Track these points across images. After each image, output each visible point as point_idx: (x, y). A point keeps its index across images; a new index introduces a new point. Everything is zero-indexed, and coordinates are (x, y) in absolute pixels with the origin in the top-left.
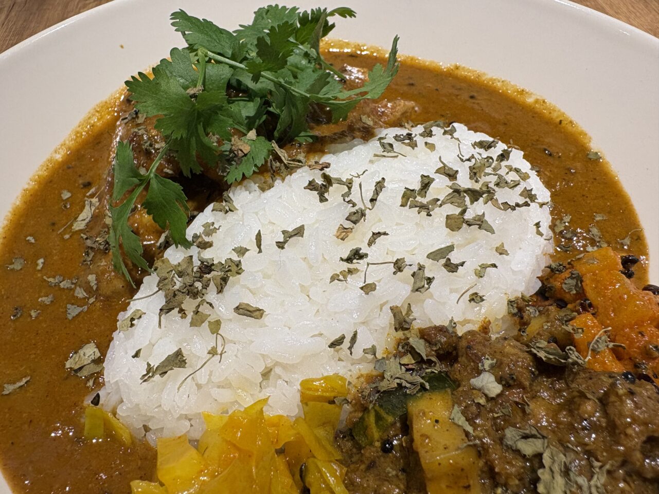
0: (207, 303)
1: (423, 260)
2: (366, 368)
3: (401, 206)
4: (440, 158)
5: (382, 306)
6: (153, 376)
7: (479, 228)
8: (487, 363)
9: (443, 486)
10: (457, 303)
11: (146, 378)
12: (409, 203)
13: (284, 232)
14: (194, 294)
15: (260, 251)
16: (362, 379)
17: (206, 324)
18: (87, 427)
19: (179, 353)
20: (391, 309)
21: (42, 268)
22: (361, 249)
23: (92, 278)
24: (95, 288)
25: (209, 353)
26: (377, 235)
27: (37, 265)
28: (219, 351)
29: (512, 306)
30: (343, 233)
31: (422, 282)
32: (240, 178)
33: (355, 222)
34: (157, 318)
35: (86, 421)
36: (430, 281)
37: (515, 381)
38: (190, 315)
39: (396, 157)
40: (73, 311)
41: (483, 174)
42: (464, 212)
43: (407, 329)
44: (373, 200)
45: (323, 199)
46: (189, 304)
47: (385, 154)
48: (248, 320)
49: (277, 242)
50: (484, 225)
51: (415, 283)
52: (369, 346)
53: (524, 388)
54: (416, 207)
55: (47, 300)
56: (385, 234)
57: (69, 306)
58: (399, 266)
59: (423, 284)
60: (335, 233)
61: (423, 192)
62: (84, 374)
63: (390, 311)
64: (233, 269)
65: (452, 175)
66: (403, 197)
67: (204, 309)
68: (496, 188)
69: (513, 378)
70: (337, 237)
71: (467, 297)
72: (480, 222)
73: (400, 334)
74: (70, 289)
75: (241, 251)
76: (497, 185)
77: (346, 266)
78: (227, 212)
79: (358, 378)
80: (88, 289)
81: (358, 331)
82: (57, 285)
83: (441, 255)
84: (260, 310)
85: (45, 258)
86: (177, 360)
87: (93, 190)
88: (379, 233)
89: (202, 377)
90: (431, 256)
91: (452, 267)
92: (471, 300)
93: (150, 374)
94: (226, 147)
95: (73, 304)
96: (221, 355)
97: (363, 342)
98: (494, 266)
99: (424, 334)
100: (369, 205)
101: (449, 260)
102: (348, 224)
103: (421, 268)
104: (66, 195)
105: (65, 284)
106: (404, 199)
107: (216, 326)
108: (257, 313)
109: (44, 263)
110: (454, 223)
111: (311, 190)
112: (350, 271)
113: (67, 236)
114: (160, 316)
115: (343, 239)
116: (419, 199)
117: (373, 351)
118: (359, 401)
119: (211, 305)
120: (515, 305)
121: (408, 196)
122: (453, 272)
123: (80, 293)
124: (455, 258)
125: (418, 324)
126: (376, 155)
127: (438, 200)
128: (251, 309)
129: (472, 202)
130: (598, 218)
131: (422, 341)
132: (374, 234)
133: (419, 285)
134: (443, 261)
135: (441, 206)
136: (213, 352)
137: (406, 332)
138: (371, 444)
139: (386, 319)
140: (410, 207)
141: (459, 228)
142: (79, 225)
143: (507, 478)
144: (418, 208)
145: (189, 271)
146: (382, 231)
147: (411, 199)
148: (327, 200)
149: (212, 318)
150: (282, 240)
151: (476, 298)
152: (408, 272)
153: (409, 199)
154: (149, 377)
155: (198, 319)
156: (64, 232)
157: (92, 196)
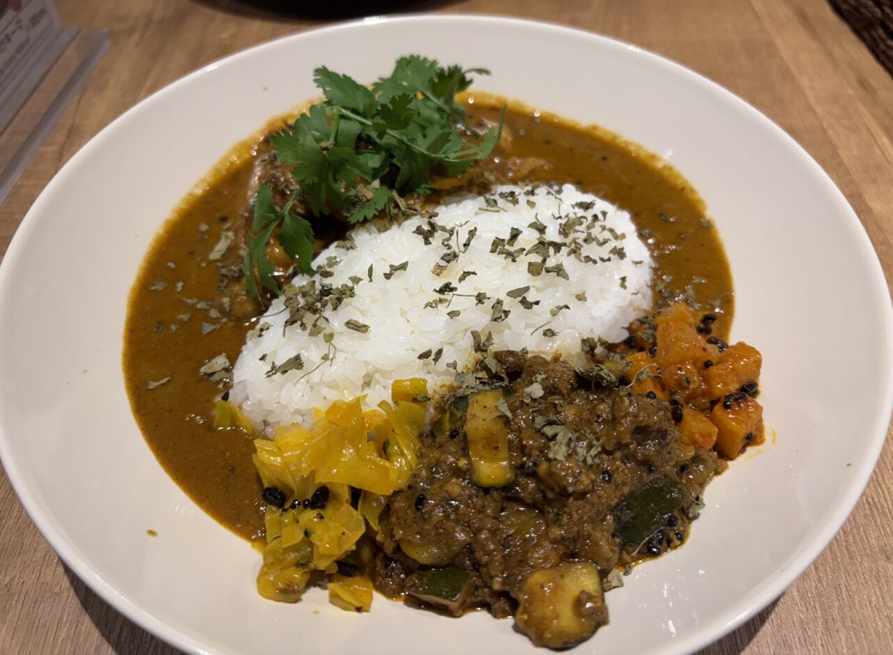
0: (324, 318)
1: (502, 296)
2: (449, 380)
3: (491, 252)
4: (537, 214)
5: (466, 330)
6: (275, 373)
7: (558, 275)
8: (539, 377)
9: (480, 447)
10: (531, 334)
11: (270, 374)
12: (498, 250)
13: (391, 266)
14: (315, 311)
15: (371, 281)
16: (445, 389)
17: (321, 335)
18: (216, 419)
19: (298, 358)
20: (472, 333)
21: (182, 290)
22: (451, 284)
23: (226, 300)
24: (228, 309)
25: (322, 358)
26: (467, 274)
27: (177, 287)
28: (331, 356)
29: (585, 344)
30: (439, 270)
31: (500, 314)
32: (361, 219)
33: (448, 262)
34: (281, 330)
35: (216, 413)
36: (506, 313)
37: (556, 389)
38: (309, 327)
39: (498, 211)
40: (207, 328)
41: (572, 231)
42: (544, 261)
43: (485, 351)
44: (466, 245)
45: (427, 242)
46: (309, 318)
47: (489, 208)
48: (356, 334)
49: (385, 274)
50: (561, 273)
51: (494, 314)
52: (451, 361)
53: (563, 396)
54: (503, 253)
55: (184, 317)
56: (474, 273)
57: (204, 324)
58: (480, 298)
59: (500, 315)
60: (432, 269)
61: (512, 242)
62: (216, 378)
63: (471, 334)
64: (346, 293)
65: (541, 229)
66: (493, 244)
67: (321, 323)
68: (583, 244)
69: (554, 387)
70: (433, 273)
71: (541, 331)
72: (559, 270)
73: (479, 356)
74: (205, 311)
75: (356, 280)
76: (585, 241)
77: (438, 296)
78: (348, 249)
79: (441, 387)
80: (222, 310)
81: (444, 350)
82: (194, 306)
83: (519, 294)
84: (366, 326)
85: (184, 282)
86: (296, 362)
87: (228, 225)
88: (469, 272)
89: (315, 378)
90: (509, 294)
91: (527, 304)
92: (545, 334)
93: (274, 372)
94: (352, 193)
95: (208, 322)
96: (332, 360)
97: (447, 358)
98: (567, 307)
99: (498, 356)
100: (462, 249)
101: (524, 298)
102: (443, 263)
103: (499, 302)
104: (204, 227)
105: (201, 305)
106: (494, 247)
107: (329, 338)
108: (364, 328)
109: (183, 286)
110: (534, 270)
111: (418, 234)
112: (441, 301)
113: (204, 265)
114: (285, 326)
115: (438, 275)
116: (507, 247)
117: (454, 365)
118: (440, 404)
119: (327, 320)
120: (588, 344)
121: (497, 245)
122: (529, 308)
123: (214, 313)
124: (531, 297)
125: (494, 348)
126: (481, 209)
127: (524, 249)
128: (359, 325)
129: (555, 253)
130: (697, 280)
131: (495, 361)
132: (464, 272)
133: (497, 315)
134: (520, 299)
135: (526, 255)
136: (325, 358)
137: (484, 353)
138: (444, 433)
139: (468, 341)
140: (499, 254)
141: (539, 274)
142: (215, 255)
143: (531, 449)
144: (505, 255)
145: (312, 293)
146: (471, 271)
147: (499, 247)
148: (430, 243)
149: (327, 331)
150: (388, 272)
151: (549, 333)
152: (488, 304)
153: (497, 247)
154: (273, 374)
155: (315, 330)
156: (201, 261)
157: (228, 229)
